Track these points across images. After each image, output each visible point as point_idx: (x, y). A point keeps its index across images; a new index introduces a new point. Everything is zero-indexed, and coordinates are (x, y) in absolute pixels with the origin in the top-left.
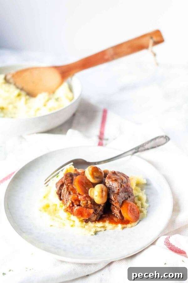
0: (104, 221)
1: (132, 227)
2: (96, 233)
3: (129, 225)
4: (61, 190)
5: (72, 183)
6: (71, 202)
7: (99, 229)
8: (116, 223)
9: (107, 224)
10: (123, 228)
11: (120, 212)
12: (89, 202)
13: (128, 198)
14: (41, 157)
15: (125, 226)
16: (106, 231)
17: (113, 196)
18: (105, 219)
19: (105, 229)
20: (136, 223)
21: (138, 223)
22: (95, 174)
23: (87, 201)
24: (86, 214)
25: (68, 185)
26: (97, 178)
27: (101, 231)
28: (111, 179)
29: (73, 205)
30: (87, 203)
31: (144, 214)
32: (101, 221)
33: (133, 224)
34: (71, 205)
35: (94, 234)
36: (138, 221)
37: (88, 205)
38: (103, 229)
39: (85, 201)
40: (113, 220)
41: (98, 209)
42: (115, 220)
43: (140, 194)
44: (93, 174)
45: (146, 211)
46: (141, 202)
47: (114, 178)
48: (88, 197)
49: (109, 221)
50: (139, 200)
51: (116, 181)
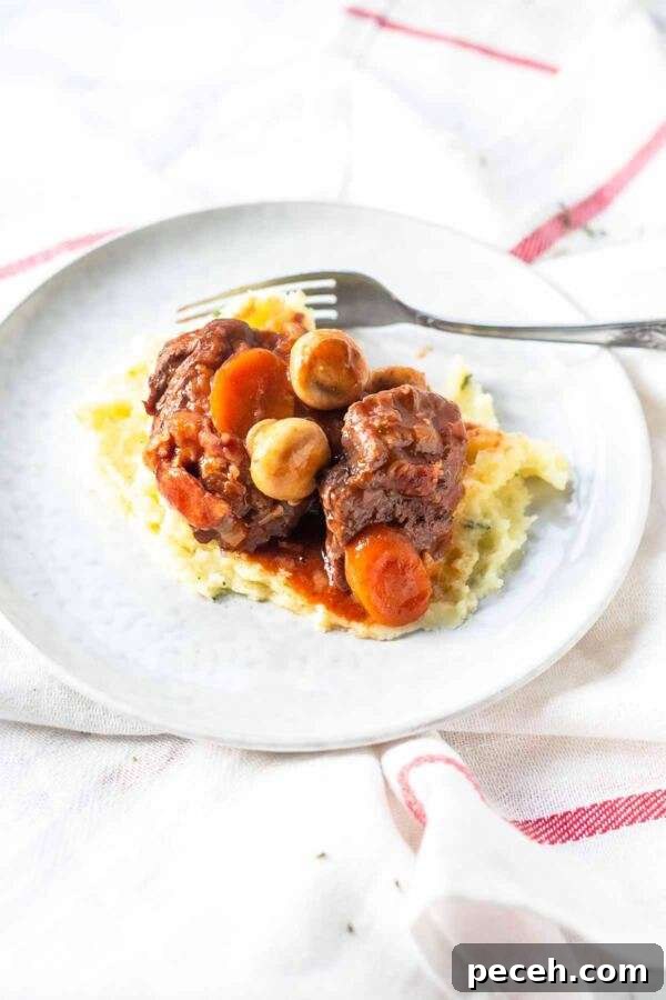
0: (272, 567)
1: (369, 638)
2: (222, 594)
3: (359, 628)
4: (169, 376)
6: (166, 437)
7: (237, 587)
8: (314, 595)
9: (279, 581)
10: (333, 628)
11: (340, 563)
12: (234, 471)
13: (406, 520)
14: (257, 210)
15: (342, 621)
16: (265, 605)
17: (333, 490)
18: (282, 560)
19: (263, 596)
20: (398, 632)
21: (403, 636)
22: (321, 368)
23: (228, 464)
24: (197, 512)
25: (198, 367)
26: (321, 386)
27: (245, 595)
28: (365, 419)
29: (170, 456)
30: (225, 470)
31: (454, 613)
32: (263, 562)
33: (380, 631)
34: (163, 452)
35: (209, 595)
36: (410, 628)
37: (227, 479)
38: (255, 593)
39: (219, 460)
40: (310, 577)
41: (261, 513)
42: (316, 583)
43: (503, 525)
44: (309, 368)
45: (474, 603)
46: (484, 557)
47: (382, 418)
48: (237, 448)
49: (288, 574)
50: (486, 545)
51: (379, 433)
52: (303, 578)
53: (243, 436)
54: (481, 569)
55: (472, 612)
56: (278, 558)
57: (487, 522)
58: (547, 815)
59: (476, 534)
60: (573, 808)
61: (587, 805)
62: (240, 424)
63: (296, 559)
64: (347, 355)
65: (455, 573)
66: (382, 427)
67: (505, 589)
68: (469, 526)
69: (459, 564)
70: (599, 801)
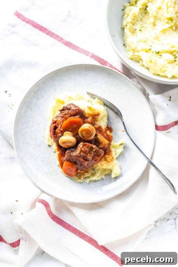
0: (58, 150)
2: (50, 146)
4: (66, 110)
5: (71, 116)
6: (55, 120)
7: (52, 147)
8: (59, 160)
9: (58, 153)
10: (58, 166)
18: (60, 150)
19: (55, 152)
20: (66, 176)
22: (84, 132)
26: (82, 135)
27: (52, 149)
28: (82, 147)
31: (77, 180)
32: (57, 148)
34: (54, 122)
35: (48, 144)
40: (62, 157)
43: (98, 175)
44: (82, 131)
45: (81, 182)
46: (91, 176)
47: (84, 149)
48: (62, 133)
49: (59, 153)
50: (93, 175)
51: (81, 151)
52: (60, 156)
53: (65, 132)
54: (88, 177)
55: (80, 182)
56: (60, 149)
57: (96, 172)
58: (61, 218)
59: (93, 172)
60: (65, 221)
61: (67, 223)
62: (66, 129)
63: (62, 152)
64: (90, 134)
65: (84, 175)
66: (83, 151)
67: (89, 184)
68: (93, 169)
69: (86, 174)
70: (69, 224)
